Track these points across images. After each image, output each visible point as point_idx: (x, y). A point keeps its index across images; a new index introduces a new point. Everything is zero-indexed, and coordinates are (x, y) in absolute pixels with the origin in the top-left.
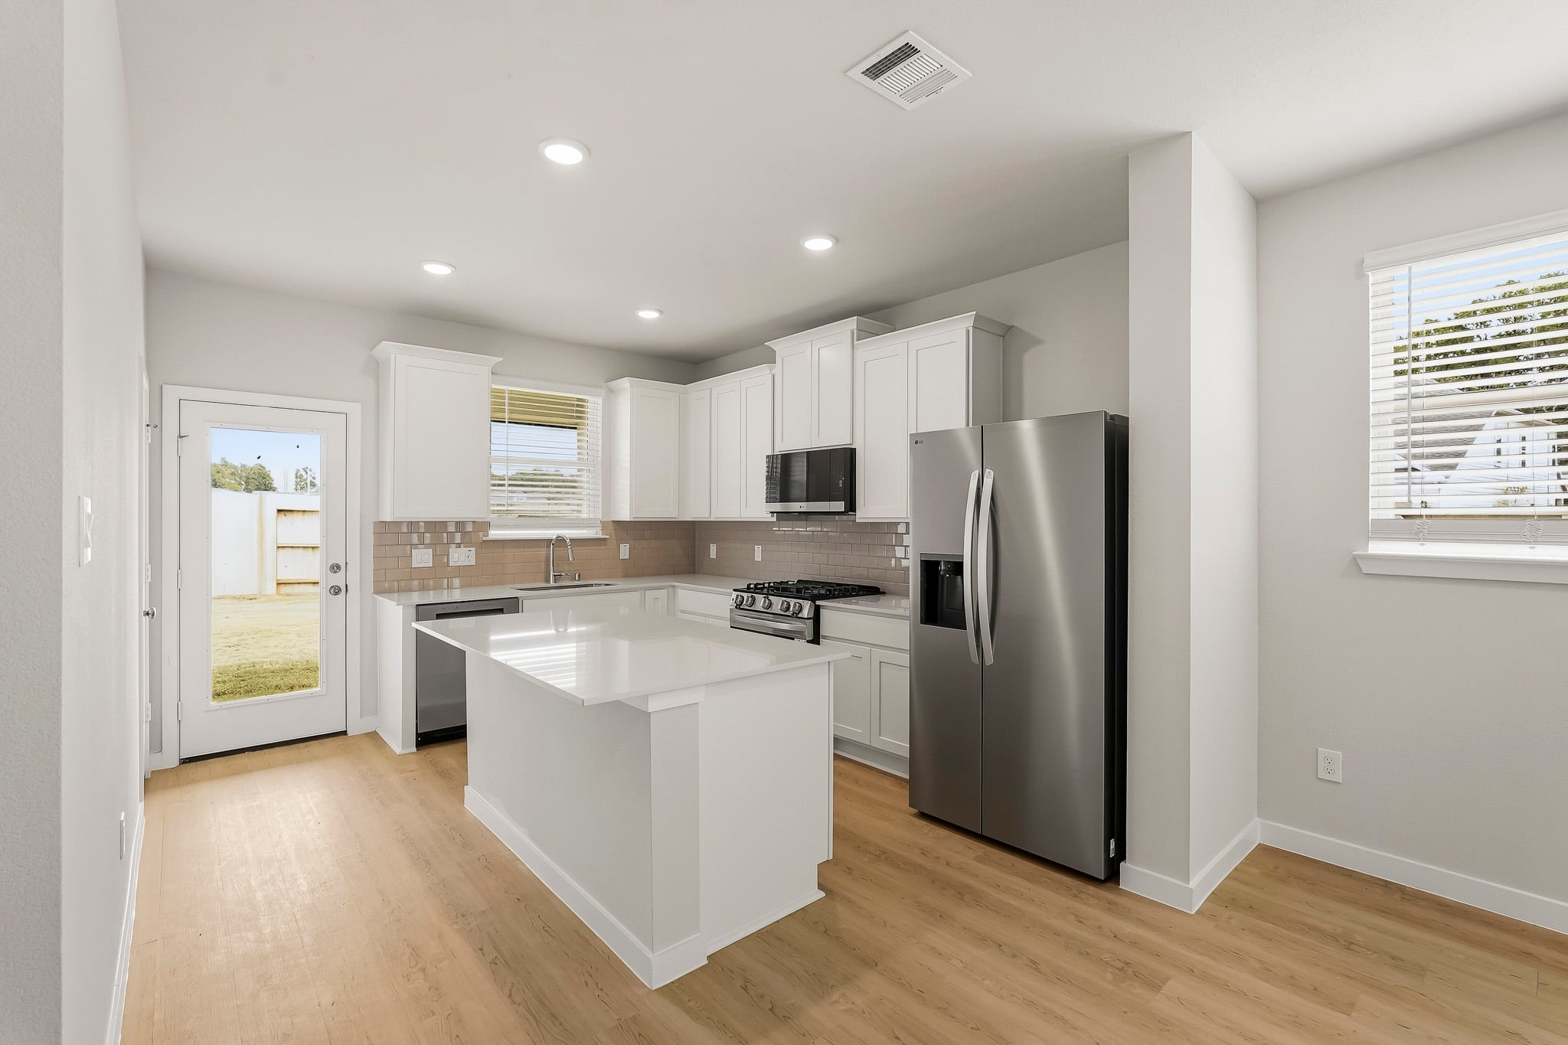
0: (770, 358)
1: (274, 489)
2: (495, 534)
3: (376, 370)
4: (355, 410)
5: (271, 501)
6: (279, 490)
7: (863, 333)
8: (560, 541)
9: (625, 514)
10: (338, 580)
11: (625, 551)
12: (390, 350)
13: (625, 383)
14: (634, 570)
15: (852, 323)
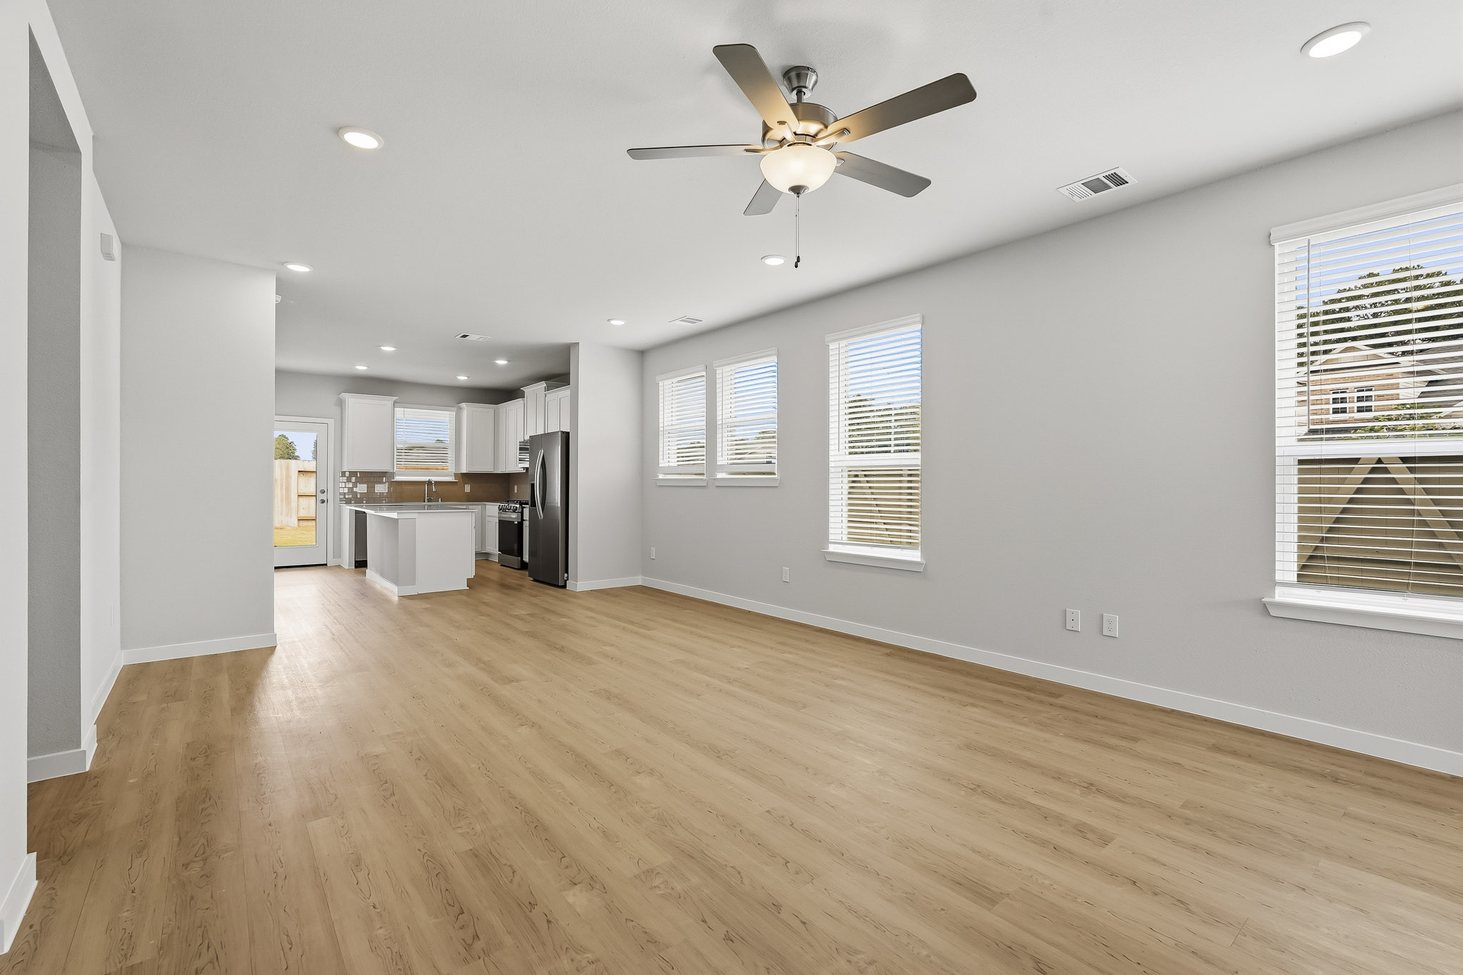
0: (522, 395)
1: (296, 458)
2: (398, 478)
3: (341, 404)
4: (331, 422)
5: (295, 466)
6: (302, 458)
7: (548, 388)
8: (429, 483)
9: (464, 471)
10: (323, 497)
11: (467, 488)
12: (345, 396)
13: (464, 405)
14: (472, 498)
15: (543, 385)
